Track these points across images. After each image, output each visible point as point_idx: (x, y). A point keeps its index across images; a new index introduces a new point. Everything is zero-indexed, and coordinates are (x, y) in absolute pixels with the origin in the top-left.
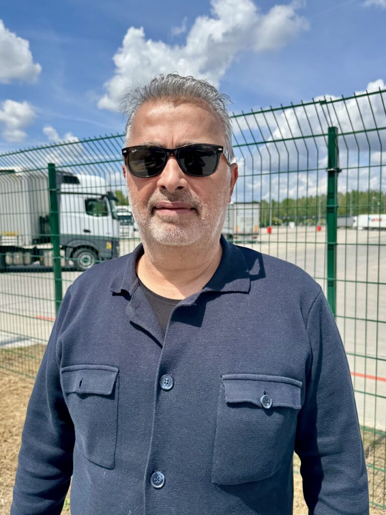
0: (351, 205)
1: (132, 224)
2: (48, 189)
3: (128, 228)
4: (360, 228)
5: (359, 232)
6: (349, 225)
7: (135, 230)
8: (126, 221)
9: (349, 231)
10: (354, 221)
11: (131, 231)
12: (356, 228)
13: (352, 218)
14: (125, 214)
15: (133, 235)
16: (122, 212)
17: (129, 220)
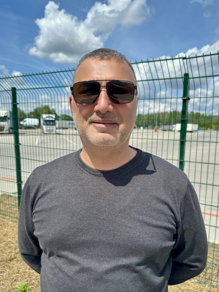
0: (172, 118)
1: (55, 125)
2: (12, 103)
3: (53, 127)
4: (176, 131)
5: (176, 133)
6: (170, 129)
7: (56, 128)
8: (51, 123)
9: (170, 132)
10: (174, 127)
11: (54, 129)
12: (174, 131)
13: (172, 125)
14: (51, 119)
15: (56, 131)
16: (49, 118)
17: (54, 123)
